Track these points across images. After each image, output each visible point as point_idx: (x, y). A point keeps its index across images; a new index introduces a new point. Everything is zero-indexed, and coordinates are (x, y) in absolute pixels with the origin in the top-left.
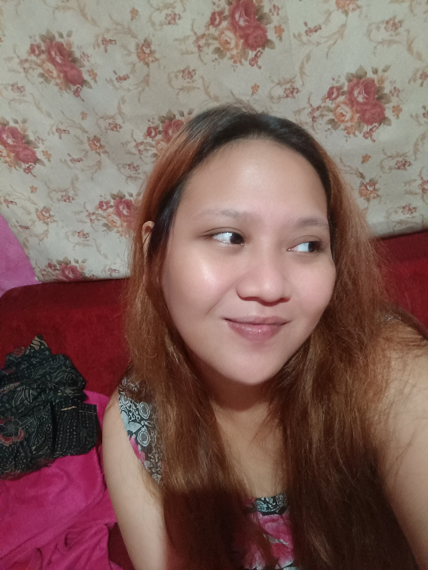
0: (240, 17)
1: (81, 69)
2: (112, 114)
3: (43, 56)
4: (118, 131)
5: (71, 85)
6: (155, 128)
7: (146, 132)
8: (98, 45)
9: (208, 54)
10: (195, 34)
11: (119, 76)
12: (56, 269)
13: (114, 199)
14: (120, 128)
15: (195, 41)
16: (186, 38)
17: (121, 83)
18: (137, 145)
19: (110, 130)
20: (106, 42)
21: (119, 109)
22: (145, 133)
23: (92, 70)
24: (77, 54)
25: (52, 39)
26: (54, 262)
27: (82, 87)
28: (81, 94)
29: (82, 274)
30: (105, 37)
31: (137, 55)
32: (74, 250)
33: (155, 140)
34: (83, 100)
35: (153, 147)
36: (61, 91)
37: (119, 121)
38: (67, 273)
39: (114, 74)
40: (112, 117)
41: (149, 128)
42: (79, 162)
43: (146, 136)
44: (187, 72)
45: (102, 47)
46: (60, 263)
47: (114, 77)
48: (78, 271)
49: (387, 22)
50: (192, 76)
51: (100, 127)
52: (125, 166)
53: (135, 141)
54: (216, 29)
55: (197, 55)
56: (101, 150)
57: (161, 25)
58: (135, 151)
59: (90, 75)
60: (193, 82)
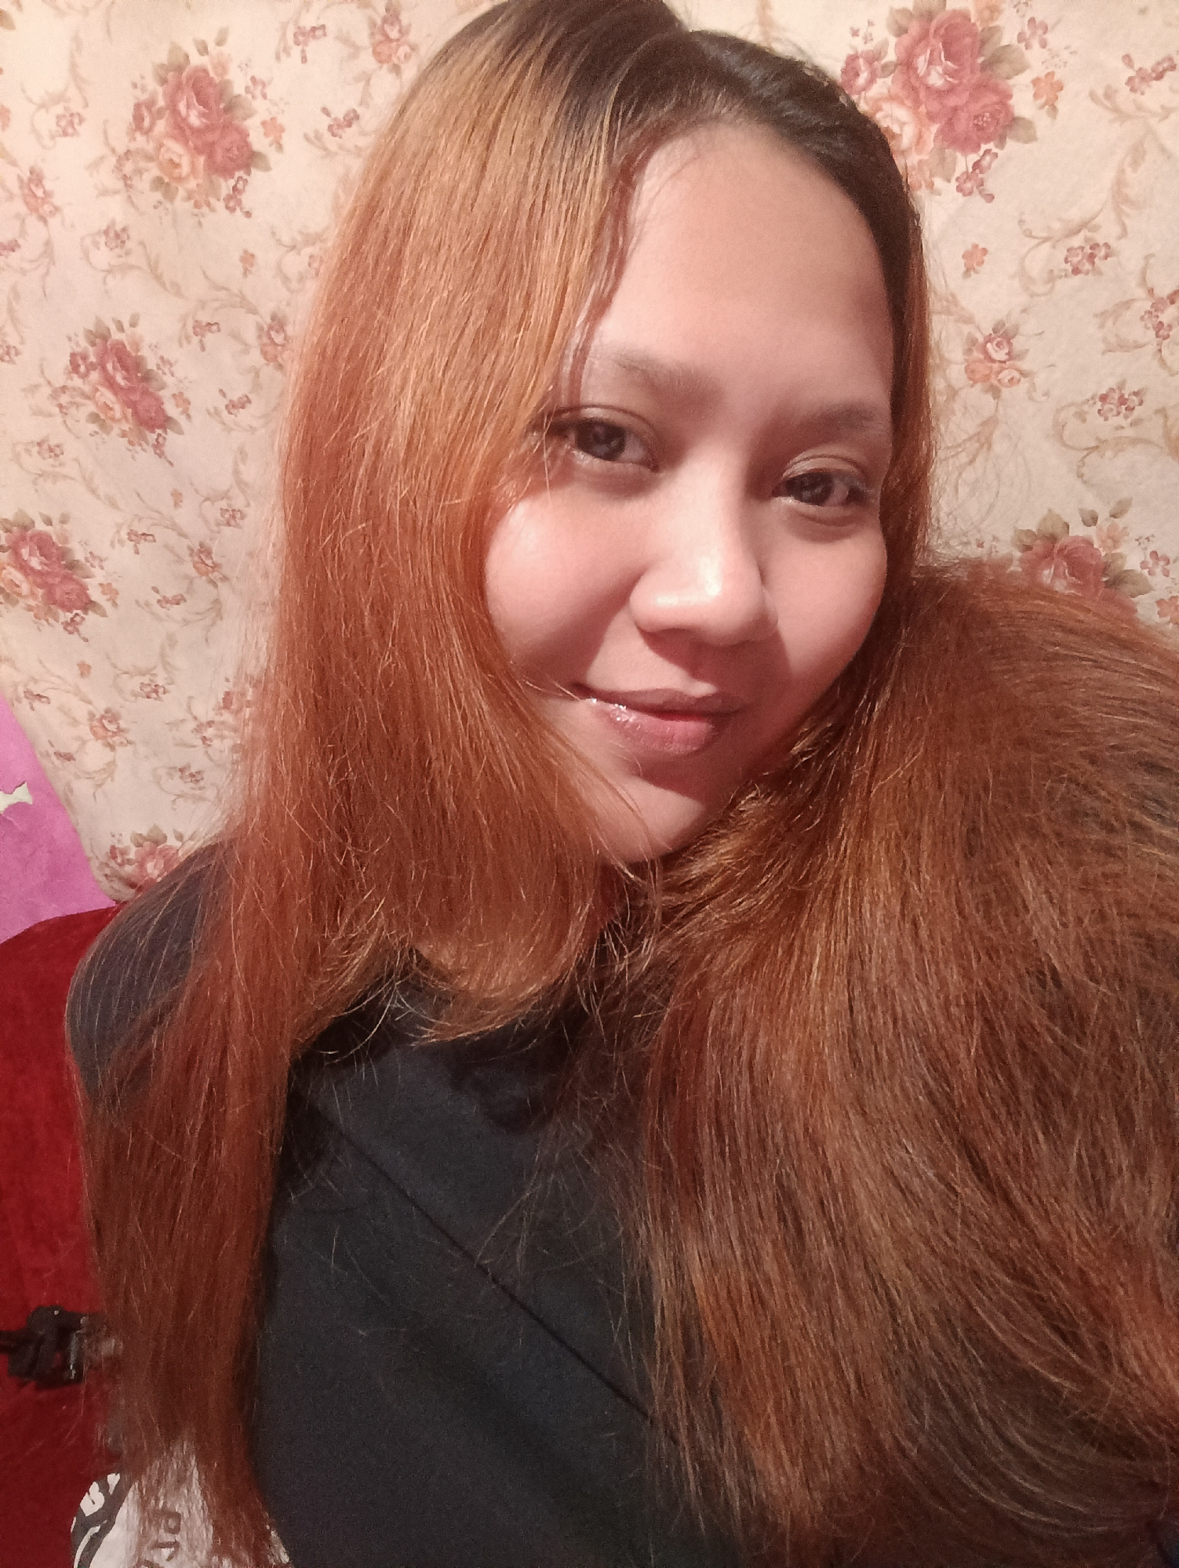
1: (161, 393)
2: (225, 488)
3: (95, 376)
4: (240, 528)
5: (147, 433)
8: (188, 339)
11: (231, 401)
14: (243, 517)
17: (236, 415)
19: (225, 525)
20: (202, 329)
21: (236, 472)
23: (181, 393)
24: (151, 364)
25: (105, 337)
26: (126, 843)
27: (166, 433)
28: (167, 449)
30: (199, 318)
31: (262, 351)
32: (174, 810)
34: (171, 464)
36: (131, 447)
37: (239, 503)
39: (220, 397)
40: (225, 496)
42: (178, 603)
45: (195, 340)
47: (221, 403)
51: (206, 522)
56: (215, 575)
59: (177, 406)
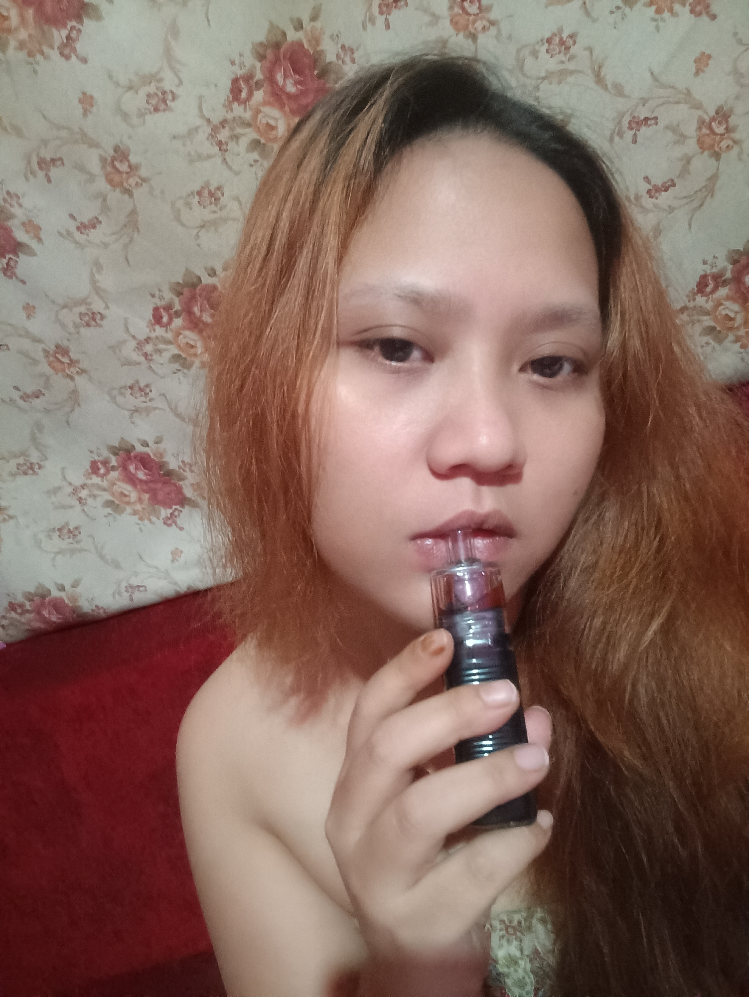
0: (285, 76)
1: (9, 223)
2: (82, 296)
4: (101, 326)
6: (168, 308)
7: (151, 318)
8: (33, 173)
9: (239, 155)
10: (209, 121)
11: (82, 223)
12: (25, 612)
13: (115, 454)
14: (102, 317)
15: (211, 134)
16: (193, 131)
17: (88, 235)
18: (140, 345)
19: (84, 326)
20: (46, 164)
21: (94, 282)
22: (150, 320)
23: (30, 221)
26: (20, 599)
27: (17, 256)
28: (19, 271)
29: (74, 610)
30: (42, 155)
31: (107, 179)
32: (54, 566)
33: (171, 331)
34: (23, 282)
35: (170, 343)
37: (98, 306)
38: (45, 613)
39: (72, 222)
40: (84, 302)
41: (156, 309)
42: (37, 397)
43: (153, 325)
44: (206, 193)
45: (41, 174)
46: (30, 597)
47: (72, 226)
48: (67, 606)
49: (549, 41)
50: (217, 200)
52: (123, 391)
53: (134, 337)
54: (245, 107)
55: (219, 160)
56: (73, 370)
57: (141, 115)
58: (136, 357)
59: (27, 232)
60: (221, 209)
